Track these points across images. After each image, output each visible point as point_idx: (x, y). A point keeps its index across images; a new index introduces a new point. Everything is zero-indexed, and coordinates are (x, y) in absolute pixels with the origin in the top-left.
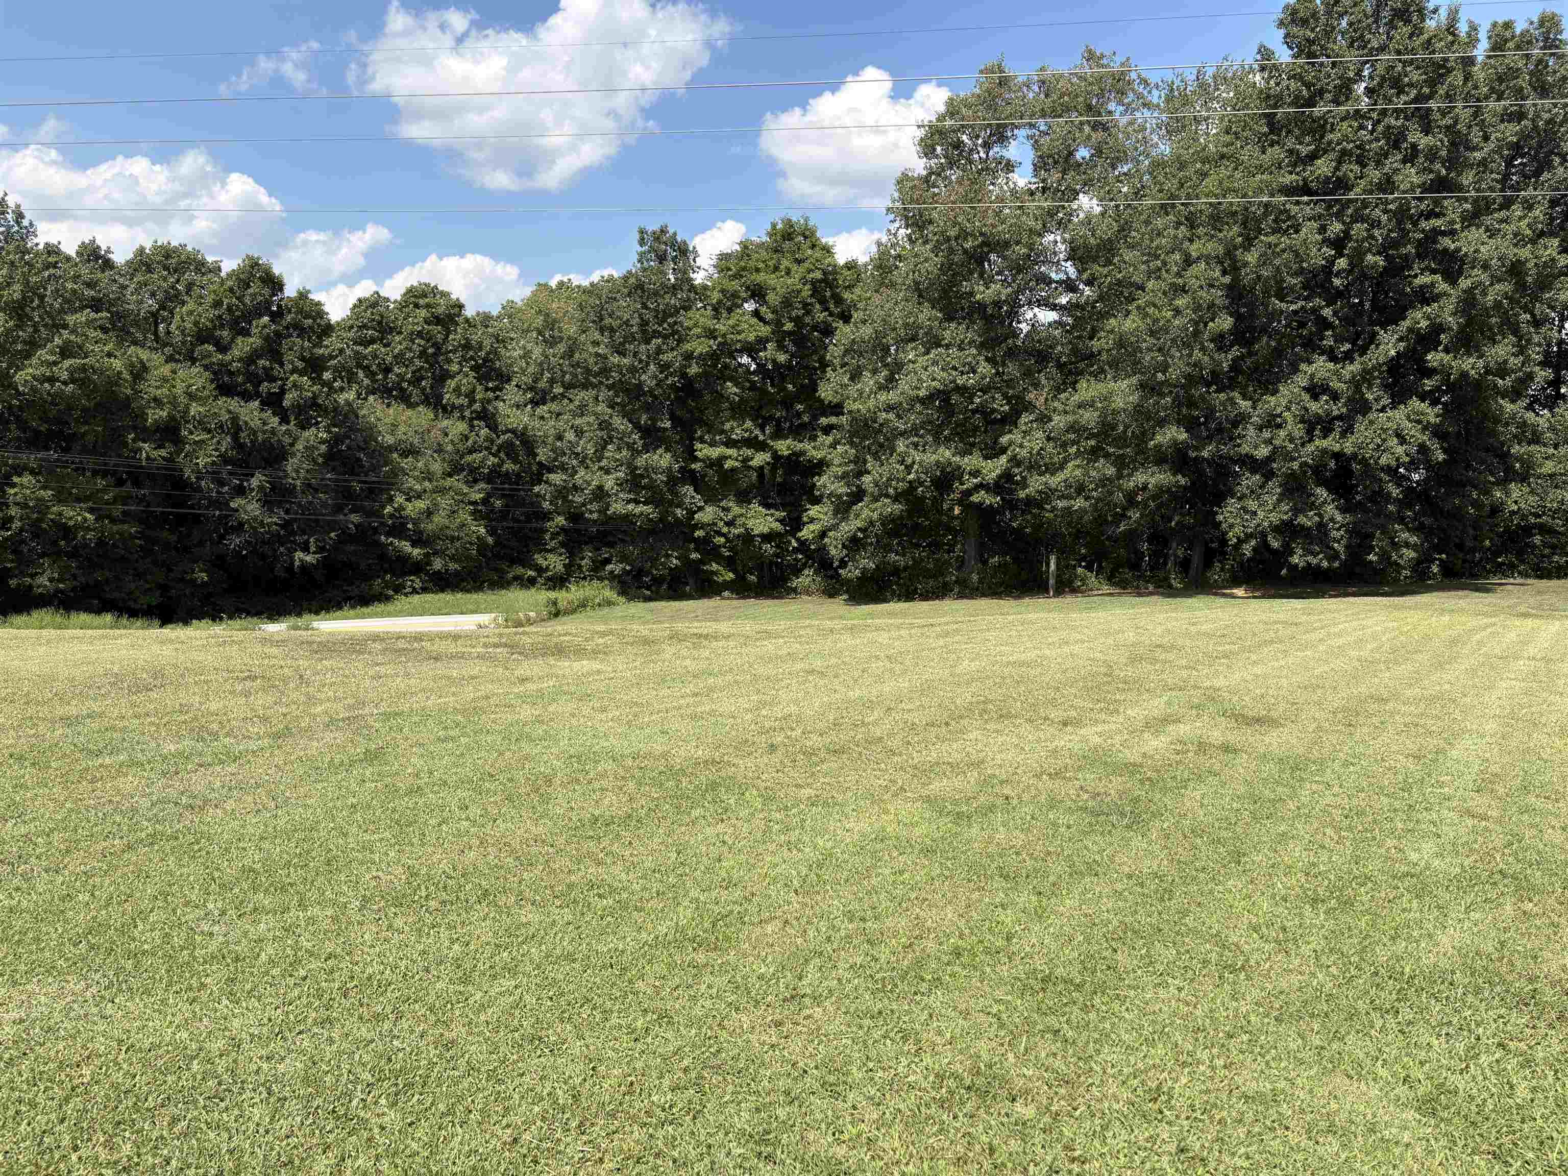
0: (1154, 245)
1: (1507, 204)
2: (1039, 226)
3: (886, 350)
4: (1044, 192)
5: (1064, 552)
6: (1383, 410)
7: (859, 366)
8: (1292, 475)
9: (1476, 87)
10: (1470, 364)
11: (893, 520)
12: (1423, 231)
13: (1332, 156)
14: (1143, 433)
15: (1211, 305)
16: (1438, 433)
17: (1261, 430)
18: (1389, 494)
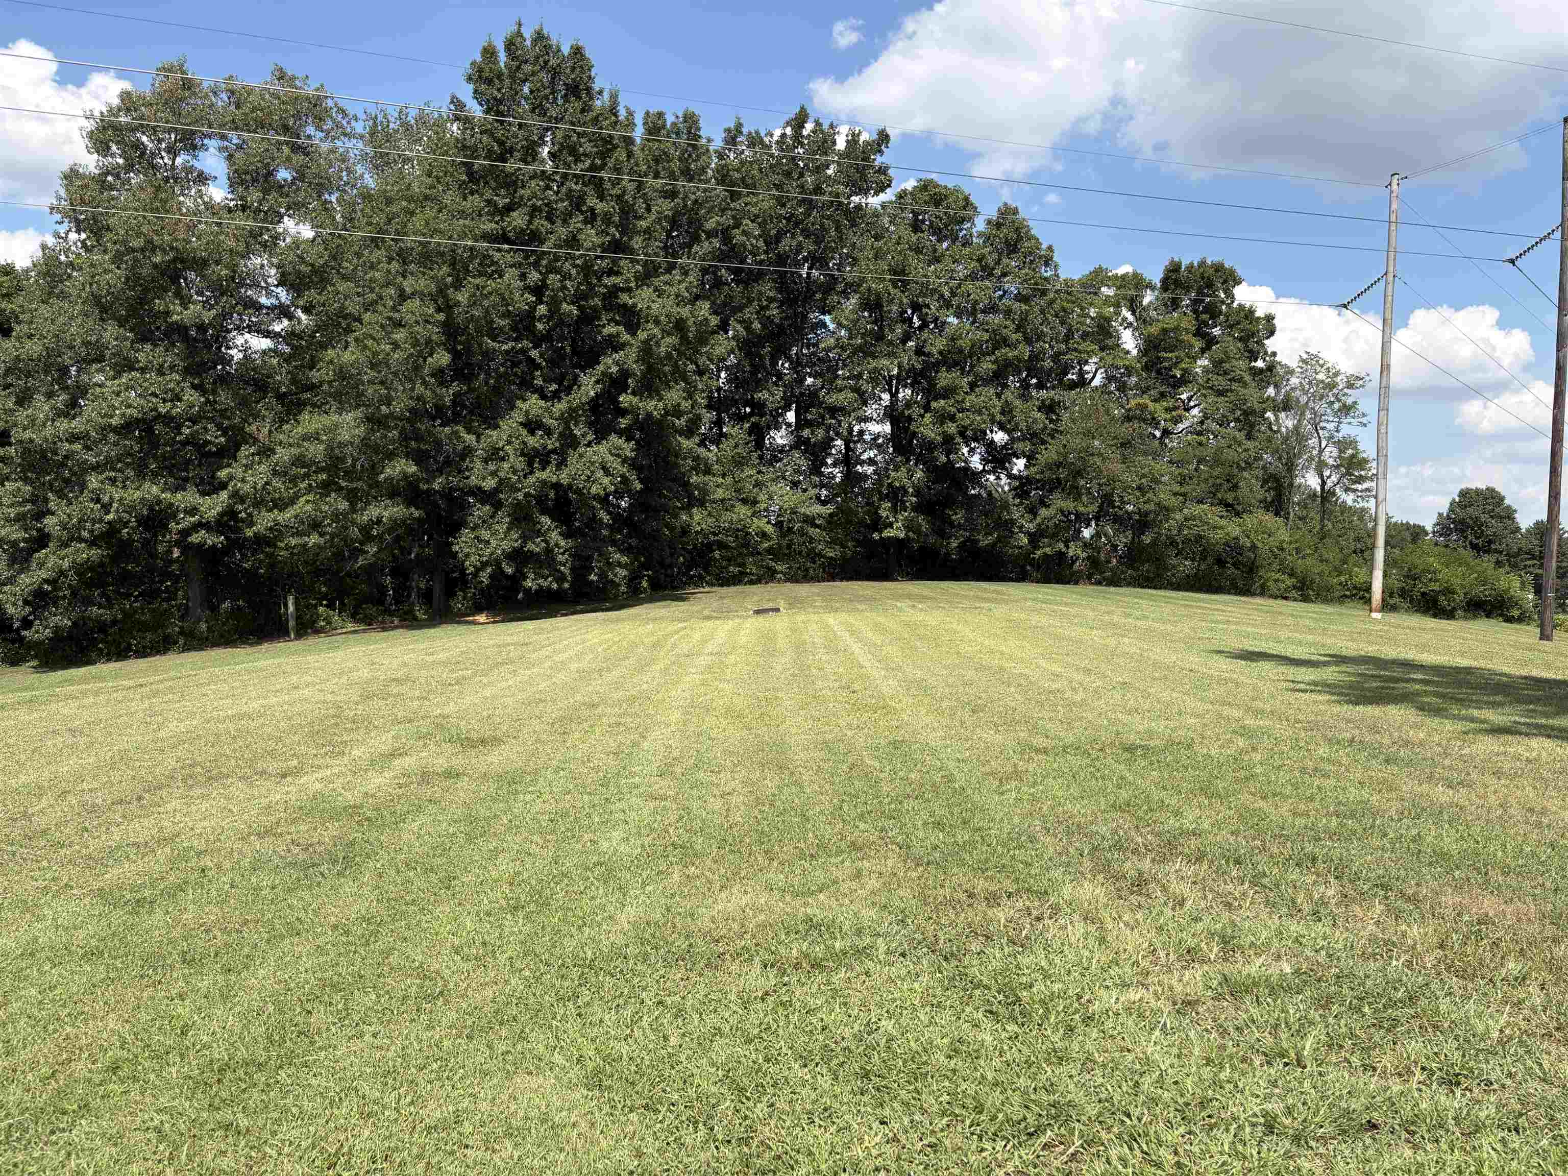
0: (368, 277)
1: (670, 268)
2: (241, 248)
3: (64, 371)
4: (244, 210)
5: (303, 591)
6: (589, 445)
7: (29, 389)
8: (518, 505)
9: (637, 165)
10: (652, 406)
11: (91, 569)
12: (606, 286)
13: (526, 210)
14: (373, 467)
15: (428, 342)
16: (633, 464)
17: (486, 463)
18: (601, 519)
